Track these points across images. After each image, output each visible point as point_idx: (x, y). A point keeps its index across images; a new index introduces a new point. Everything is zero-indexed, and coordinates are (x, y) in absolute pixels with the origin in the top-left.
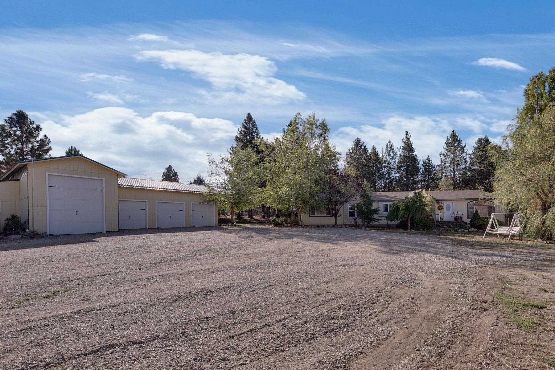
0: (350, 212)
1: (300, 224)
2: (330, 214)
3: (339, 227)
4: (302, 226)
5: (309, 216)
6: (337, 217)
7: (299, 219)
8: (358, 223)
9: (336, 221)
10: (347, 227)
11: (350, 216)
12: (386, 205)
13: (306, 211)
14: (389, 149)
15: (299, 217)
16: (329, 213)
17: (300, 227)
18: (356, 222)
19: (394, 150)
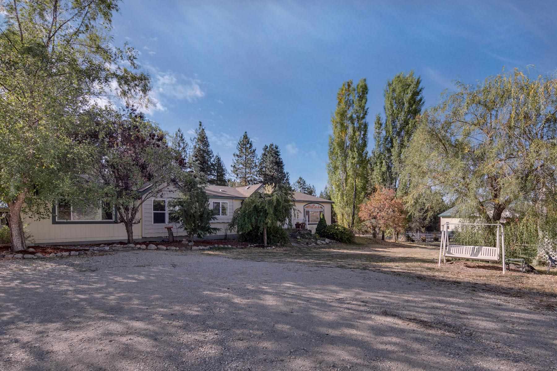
0: (154, 213)
1: (20, 248)
2: (111, 218)
3: (140, 249)
4: (24, 252)
5: (54, 222)
6: (131, 226)
7: (15, 233)
8: (175, 235)
9: (129, 232)
10: (160, 246)
11: (155, 222)
12: (216, 204)
13: (42, 210)
14: (179, 139)
15: (14, 227)
16: (108, 215)
17: (20, 255)
18: (171, 233)
19: (184, 141)
